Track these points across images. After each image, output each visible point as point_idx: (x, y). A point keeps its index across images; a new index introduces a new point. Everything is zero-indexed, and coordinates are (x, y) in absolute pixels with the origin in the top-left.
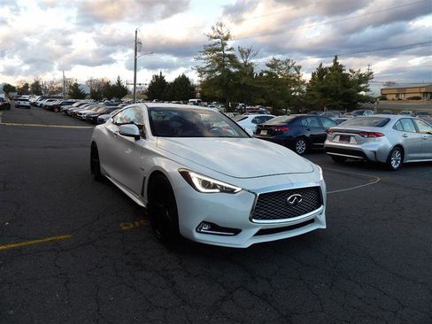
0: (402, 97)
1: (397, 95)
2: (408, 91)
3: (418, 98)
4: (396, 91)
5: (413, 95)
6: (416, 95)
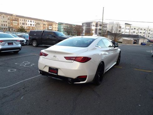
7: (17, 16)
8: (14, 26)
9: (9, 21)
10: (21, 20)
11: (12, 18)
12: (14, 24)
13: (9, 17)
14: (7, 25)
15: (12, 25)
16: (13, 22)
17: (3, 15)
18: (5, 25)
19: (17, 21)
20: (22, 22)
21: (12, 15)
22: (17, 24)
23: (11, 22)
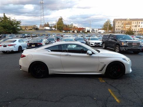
0: (27, 29)
1: (25, 28)
2: (28, 27)
3: (31, 29)
4: (25, 27)
5: (30, 29)
6: (31, 28)
7: (130, 20)
8: (126, 29)
9: (122, 25)
10: (134, 23)
11: (126, 22)
12: (126, 28)
13: (123, 22)
14: (121, 29)
15: (124, 29)
16: (126, 25)
17: (119, 21)
18: (119, 29)
19: (129, 24)
20: (134, 25)
21: (126, 20)
22: (129, 28)
23: (124, 26)
